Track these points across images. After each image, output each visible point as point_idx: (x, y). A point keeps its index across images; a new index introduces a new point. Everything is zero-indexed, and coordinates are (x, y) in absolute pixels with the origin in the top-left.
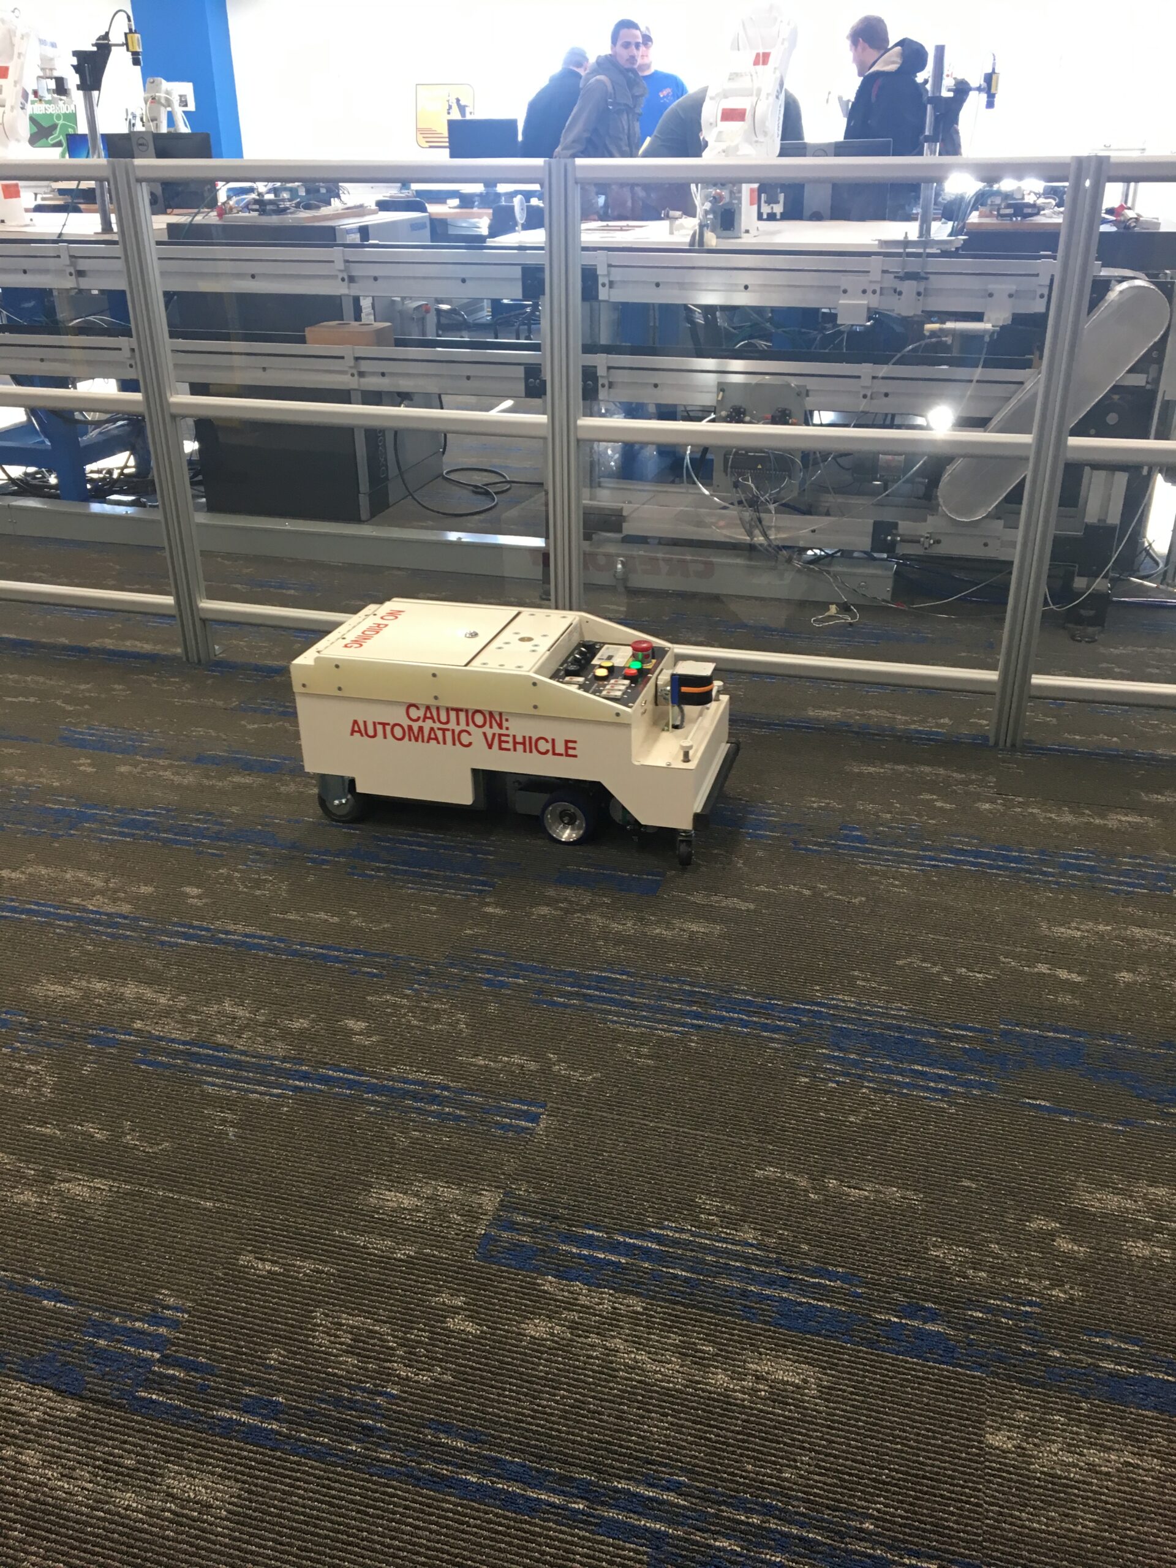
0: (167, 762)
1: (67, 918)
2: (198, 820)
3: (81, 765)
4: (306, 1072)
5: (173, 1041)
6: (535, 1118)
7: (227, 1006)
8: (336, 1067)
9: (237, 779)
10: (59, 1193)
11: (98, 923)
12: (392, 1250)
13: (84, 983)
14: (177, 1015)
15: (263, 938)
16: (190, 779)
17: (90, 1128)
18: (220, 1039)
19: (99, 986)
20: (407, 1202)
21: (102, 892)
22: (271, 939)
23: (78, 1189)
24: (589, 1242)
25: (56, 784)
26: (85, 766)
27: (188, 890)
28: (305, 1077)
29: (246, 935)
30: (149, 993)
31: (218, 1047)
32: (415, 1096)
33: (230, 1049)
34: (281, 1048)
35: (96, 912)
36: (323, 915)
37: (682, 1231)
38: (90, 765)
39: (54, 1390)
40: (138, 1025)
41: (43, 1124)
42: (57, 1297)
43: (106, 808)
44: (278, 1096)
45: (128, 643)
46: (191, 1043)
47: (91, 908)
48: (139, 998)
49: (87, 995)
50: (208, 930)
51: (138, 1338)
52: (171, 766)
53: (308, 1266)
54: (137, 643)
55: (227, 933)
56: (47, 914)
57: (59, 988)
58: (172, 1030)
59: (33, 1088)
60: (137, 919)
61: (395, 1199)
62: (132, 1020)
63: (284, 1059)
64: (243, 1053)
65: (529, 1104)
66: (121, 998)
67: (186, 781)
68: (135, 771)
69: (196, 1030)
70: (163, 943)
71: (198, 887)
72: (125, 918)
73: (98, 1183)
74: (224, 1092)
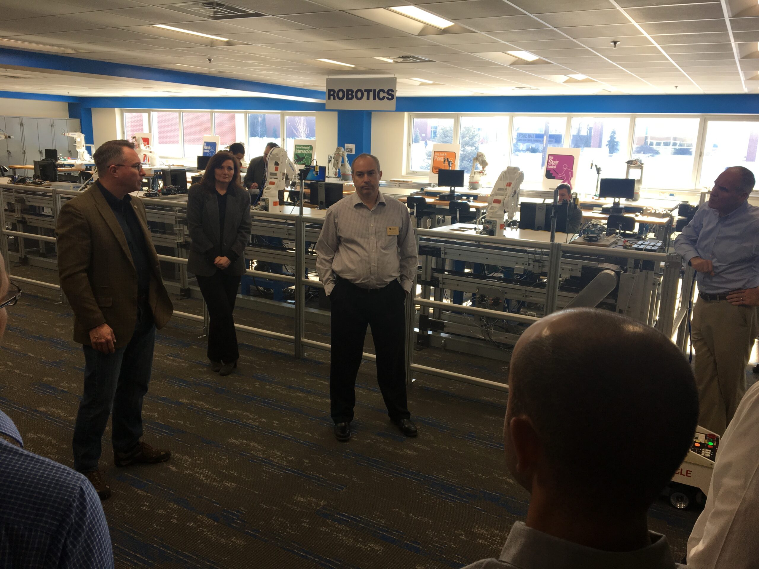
0: (280, 387)
1: (241, 424)
2: (283, 404)
3: (256, 384)
4: (289, 469)
5: (259, 457)
6: (342, 489)
7: (275, 452)
8: (297, 469)
9: (298, 394)
10: (223, 484)
11: (249, 427)
12: (296, 509)
13: (241, 441)
14: (262, 452)
15: (290, 437)
16: (285, 392)
17: (234, 472)
18: (271, 458)
19: (244, 441)
20: (303, 500)
21: (252, 419)
22: (291, 437)
23: (228, 484)
24: (343, 516)
25: (248, 389)
26: (257, 385)
27: (274, 422)
28: (289, 470)
29: (286, 435)
30: (257, 446)
31: (270, 460)
32: (314, 479)
33: (273, 461)
34: (285, 463)
35: (249, 424)
36: (308, 433)
37: (367, 517)
38: (259, 385)
39: (213, 520)
40: (252, 452)
41: (223, 470)
42: (218, 504)
43: (259, 397)
44: (280, 473)
45: (280, 350)
46: (264, 458)
47: (248, 423)
48: (254, 446)
49: (242, 443)
50: (276, 432)
51: (233, 514)
52: (280, 388)
53: (275, 508)
54: (283, 350)
55: (281, 434)
56: (237, 423)
57: (235, 441)
58: (260, 455)
59: (223, 462)
60: (259, 427)
61: (300, 499)
62: (251, 451)
63: (285, 466)
64: (275, 463)
65: (342, 485)
66: (249, 445)
67: (283, 393)
68: (271, 388)
69: (266, 455)
70: (264, 434)
71: (277, 421)
72: (256, 426)
73: (233, 484)
74: (268, 470)
